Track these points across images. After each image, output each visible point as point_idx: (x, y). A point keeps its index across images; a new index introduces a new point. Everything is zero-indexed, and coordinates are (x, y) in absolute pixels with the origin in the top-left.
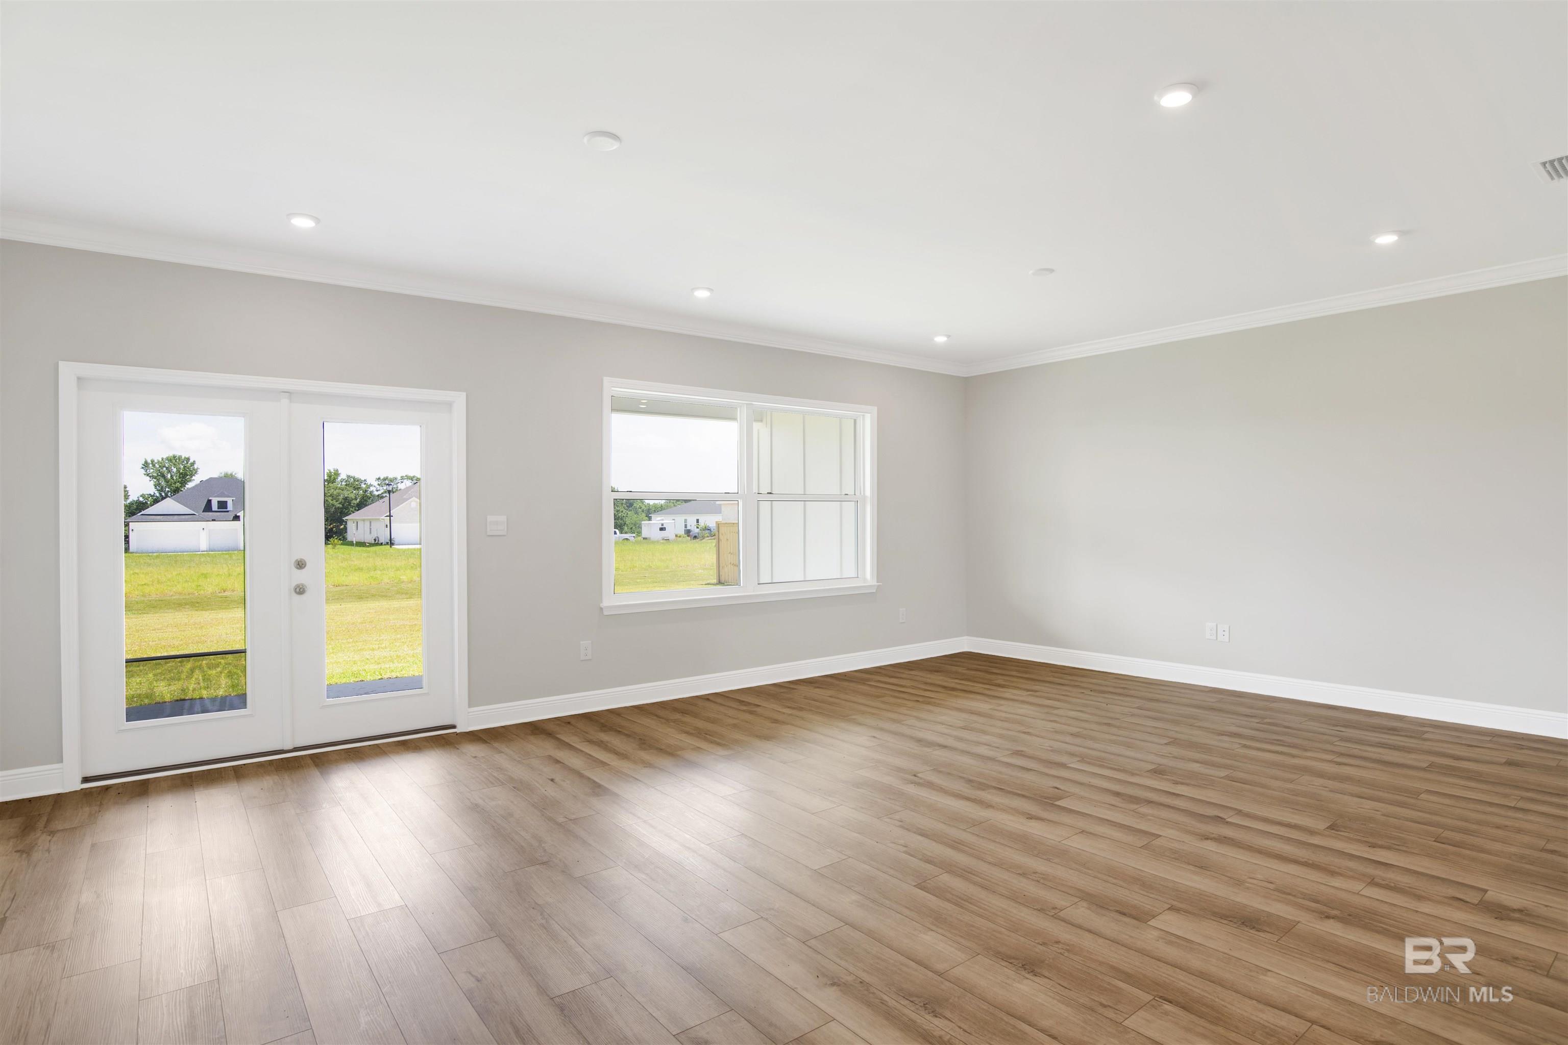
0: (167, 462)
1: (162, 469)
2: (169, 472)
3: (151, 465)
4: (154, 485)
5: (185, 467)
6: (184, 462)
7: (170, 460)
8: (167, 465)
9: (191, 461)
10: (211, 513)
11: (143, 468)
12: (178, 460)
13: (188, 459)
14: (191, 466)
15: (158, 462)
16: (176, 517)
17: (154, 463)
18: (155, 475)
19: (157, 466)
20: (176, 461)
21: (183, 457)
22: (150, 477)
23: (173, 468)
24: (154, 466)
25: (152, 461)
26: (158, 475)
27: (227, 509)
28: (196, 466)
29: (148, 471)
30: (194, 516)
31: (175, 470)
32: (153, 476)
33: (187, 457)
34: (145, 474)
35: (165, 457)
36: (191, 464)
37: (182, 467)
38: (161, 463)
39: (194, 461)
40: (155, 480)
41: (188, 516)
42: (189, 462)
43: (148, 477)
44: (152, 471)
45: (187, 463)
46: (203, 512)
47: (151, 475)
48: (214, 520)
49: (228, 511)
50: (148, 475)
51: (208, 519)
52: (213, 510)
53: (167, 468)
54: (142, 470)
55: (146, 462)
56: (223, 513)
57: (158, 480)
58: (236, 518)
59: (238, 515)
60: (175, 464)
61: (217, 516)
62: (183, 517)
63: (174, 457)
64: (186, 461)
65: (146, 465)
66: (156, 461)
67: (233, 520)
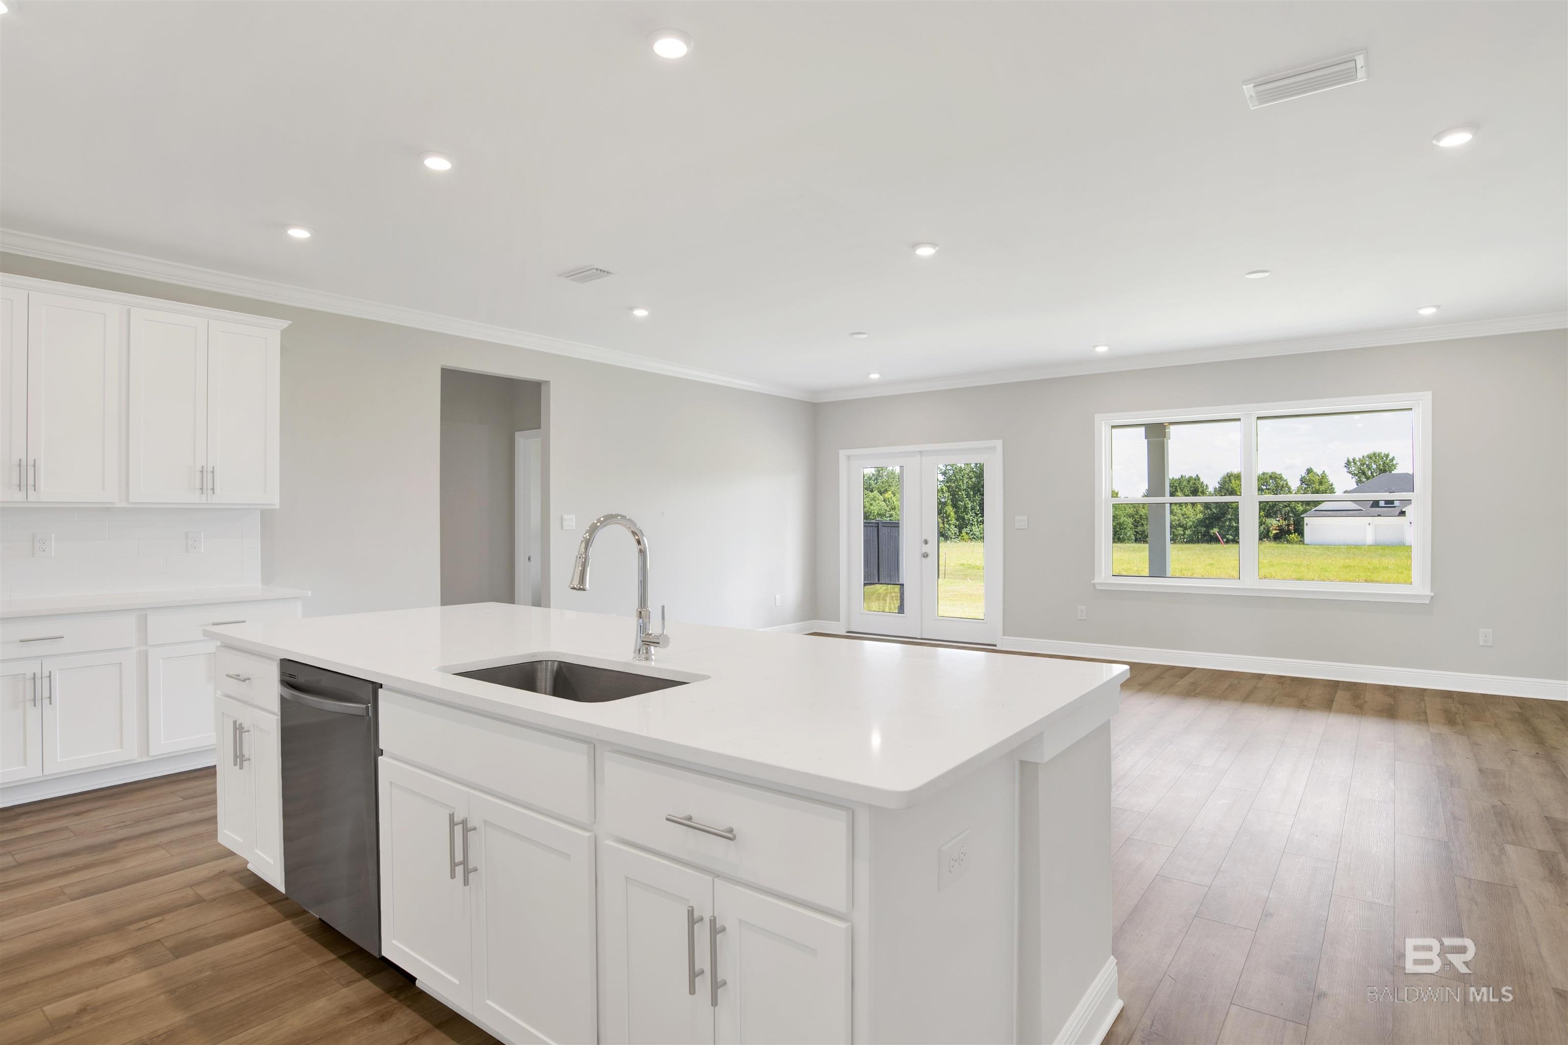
0: (1367, 459)
1: (1363, 466)
2: (1369, 469)
3: (1353, 464)
4: (1356, 482)
5: (1384, 463)
6: (1383, 458)
7: (1370, 457)
8: (1367, 463)
9: (1390, 457)
10: (1377, 509)
11: (1346, 466)
12: (1378, 457)
13: (1387, 456)
14: (1390, 462)
15: (1360, 460)
16: (1344, 512)
17: (1355, 461)
18: (1357, 472)
19: (1358, 464)
20: (1376, 458)
21: (1383, 455)
22: (1352, 474)
23: (1373, 465)
24: (1355, 464)
25: (1354, 460)
26: (1359, 473)
27: (1393, 504)
28: (1394, 462)
29: (1350, 469)
30: (1362, 511)
31: (1374, 466)
32: (1354, 474)
33: (1386, 453)
34: (1348, 472)
35: (1365, 455)
36: (1390, 460)
37: (1382, 463)
38: (1362, 461)
39: (1393, 458)
40: (1357, 477)
41: (1353, 511)
42: (1388, 459)
43: (1350, 474)
44: (1354, 468)
45: (1387, 460)
46: (1371, 507)
47: (1353, 472)
48: (1379, 516)
49: (1395, 507)
50: (1350, 473)
51: (1374, 515)
52: (1380, 505)
53: (1367, 466)
54: (1345, 468)
55: (1348, 461)
56: (1391, 509)
57: (1359, 477)
58: (1402, 513)
59: (1403, 510)
60: (1375, 461)
61: (1384, 511)
62: (1351, 512)
63: (1374, 454)
64: (1386, 458)
65: (1348, 464)
66: (1357, 459)
67: (1399, 516)
